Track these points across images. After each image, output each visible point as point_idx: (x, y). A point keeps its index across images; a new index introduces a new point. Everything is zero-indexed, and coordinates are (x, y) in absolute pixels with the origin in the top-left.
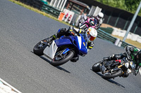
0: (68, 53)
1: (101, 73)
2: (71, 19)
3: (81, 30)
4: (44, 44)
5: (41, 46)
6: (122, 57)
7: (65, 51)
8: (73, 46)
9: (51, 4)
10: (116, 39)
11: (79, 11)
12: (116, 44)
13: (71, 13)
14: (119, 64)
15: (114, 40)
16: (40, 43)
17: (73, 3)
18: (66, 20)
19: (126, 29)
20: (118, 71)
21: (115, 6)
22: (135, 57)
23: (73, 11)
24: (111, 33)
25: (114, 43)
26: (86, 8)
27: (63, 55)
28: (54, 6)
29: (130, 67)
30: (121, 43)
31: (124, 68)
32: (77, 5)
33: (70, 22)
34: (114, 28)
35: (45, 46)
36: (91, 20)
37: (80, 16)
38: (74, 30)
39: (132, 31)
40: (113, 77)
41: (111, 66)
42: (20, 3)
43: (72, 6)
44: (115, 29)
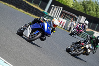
2: (64, 25)
4: (24, 28)
6: (85, 42)
7: (36, 32)
8: (42, 29)
9: (50, 15)
11: (70, 19)
13: (64, 21)
14: (83, 46)
17: (66, 14)
18: (61, 26)
21: (95, 16)
22: (94, 41)
23: (66, 19)
26: (75, 17)
27: (34, 34)
28: (52, 16)
31: (85, 49)
32: (68, 15)
33: (63, 27)
34: (94, 31)
36: (80, 26)
37: (70, 23)
41: (77, 47)
42: (29, 14)
43: (65, 16)
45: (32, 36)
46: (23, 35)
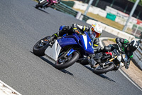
0: (73, 55)
1: (89, 66)
3: (85, 28)
4: (44, 44)
5: (41, 45)
10: (77, 13)
12: (78, 18)
15: (75, 14)
16: (40, 42)
19: (88, 3)
20: (110, 64)
24: (72, 6)
25: (75, 16)
27: (67, 56)
29: (123, 61)
30: (82, 16)
35: (46, 45)
38: (78, 28)
39: (93, 4)
40: (105, 72)
41: (101, 59)
44: (77, 3)
45: (63, 58)
46: (44, 55)
